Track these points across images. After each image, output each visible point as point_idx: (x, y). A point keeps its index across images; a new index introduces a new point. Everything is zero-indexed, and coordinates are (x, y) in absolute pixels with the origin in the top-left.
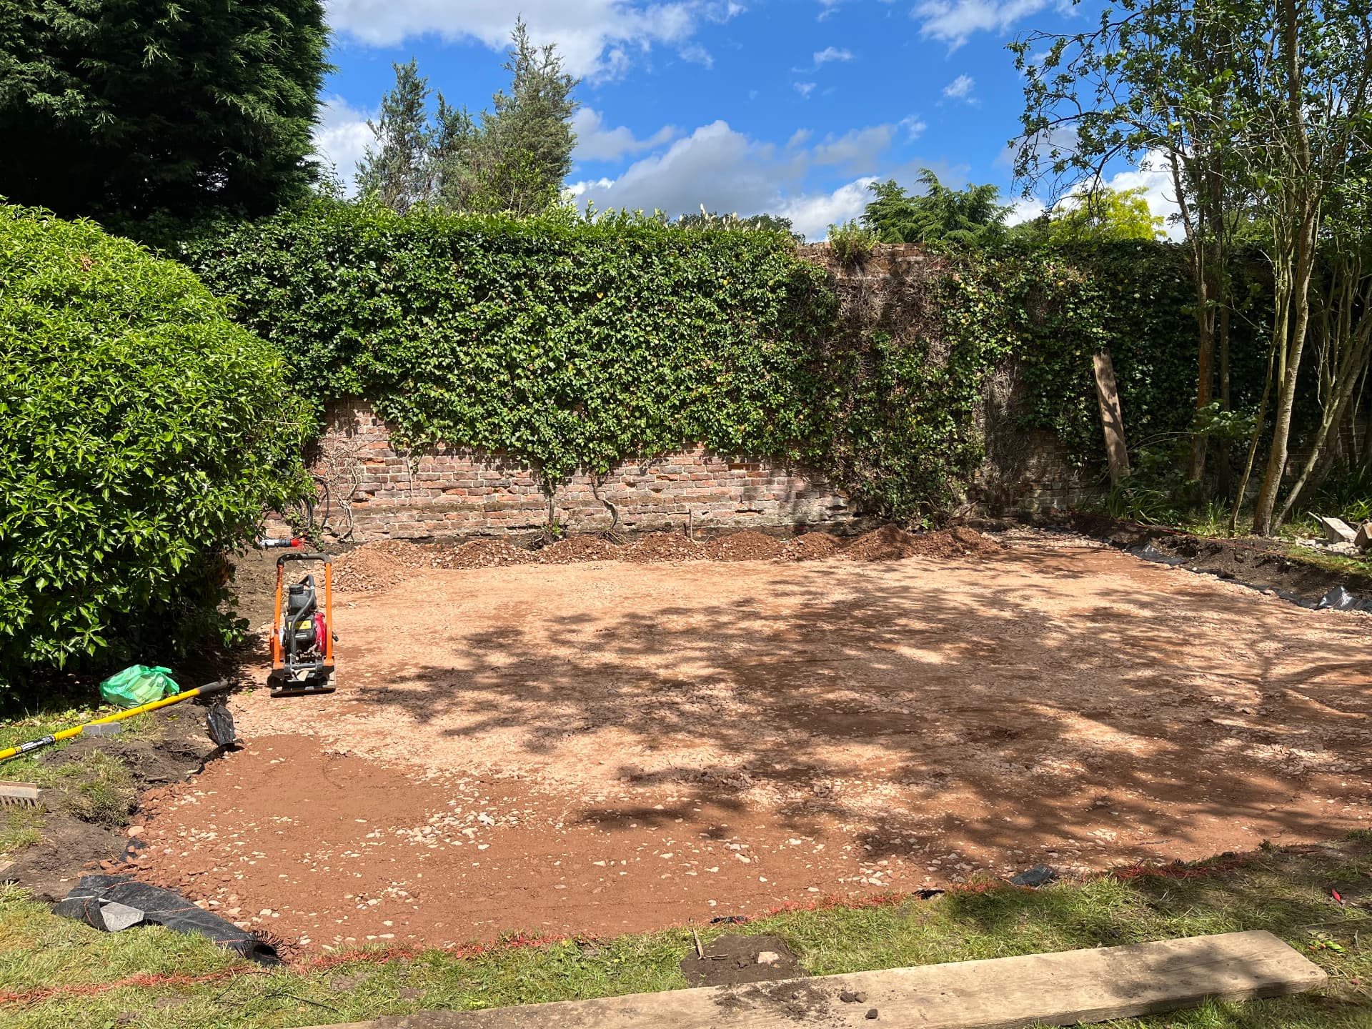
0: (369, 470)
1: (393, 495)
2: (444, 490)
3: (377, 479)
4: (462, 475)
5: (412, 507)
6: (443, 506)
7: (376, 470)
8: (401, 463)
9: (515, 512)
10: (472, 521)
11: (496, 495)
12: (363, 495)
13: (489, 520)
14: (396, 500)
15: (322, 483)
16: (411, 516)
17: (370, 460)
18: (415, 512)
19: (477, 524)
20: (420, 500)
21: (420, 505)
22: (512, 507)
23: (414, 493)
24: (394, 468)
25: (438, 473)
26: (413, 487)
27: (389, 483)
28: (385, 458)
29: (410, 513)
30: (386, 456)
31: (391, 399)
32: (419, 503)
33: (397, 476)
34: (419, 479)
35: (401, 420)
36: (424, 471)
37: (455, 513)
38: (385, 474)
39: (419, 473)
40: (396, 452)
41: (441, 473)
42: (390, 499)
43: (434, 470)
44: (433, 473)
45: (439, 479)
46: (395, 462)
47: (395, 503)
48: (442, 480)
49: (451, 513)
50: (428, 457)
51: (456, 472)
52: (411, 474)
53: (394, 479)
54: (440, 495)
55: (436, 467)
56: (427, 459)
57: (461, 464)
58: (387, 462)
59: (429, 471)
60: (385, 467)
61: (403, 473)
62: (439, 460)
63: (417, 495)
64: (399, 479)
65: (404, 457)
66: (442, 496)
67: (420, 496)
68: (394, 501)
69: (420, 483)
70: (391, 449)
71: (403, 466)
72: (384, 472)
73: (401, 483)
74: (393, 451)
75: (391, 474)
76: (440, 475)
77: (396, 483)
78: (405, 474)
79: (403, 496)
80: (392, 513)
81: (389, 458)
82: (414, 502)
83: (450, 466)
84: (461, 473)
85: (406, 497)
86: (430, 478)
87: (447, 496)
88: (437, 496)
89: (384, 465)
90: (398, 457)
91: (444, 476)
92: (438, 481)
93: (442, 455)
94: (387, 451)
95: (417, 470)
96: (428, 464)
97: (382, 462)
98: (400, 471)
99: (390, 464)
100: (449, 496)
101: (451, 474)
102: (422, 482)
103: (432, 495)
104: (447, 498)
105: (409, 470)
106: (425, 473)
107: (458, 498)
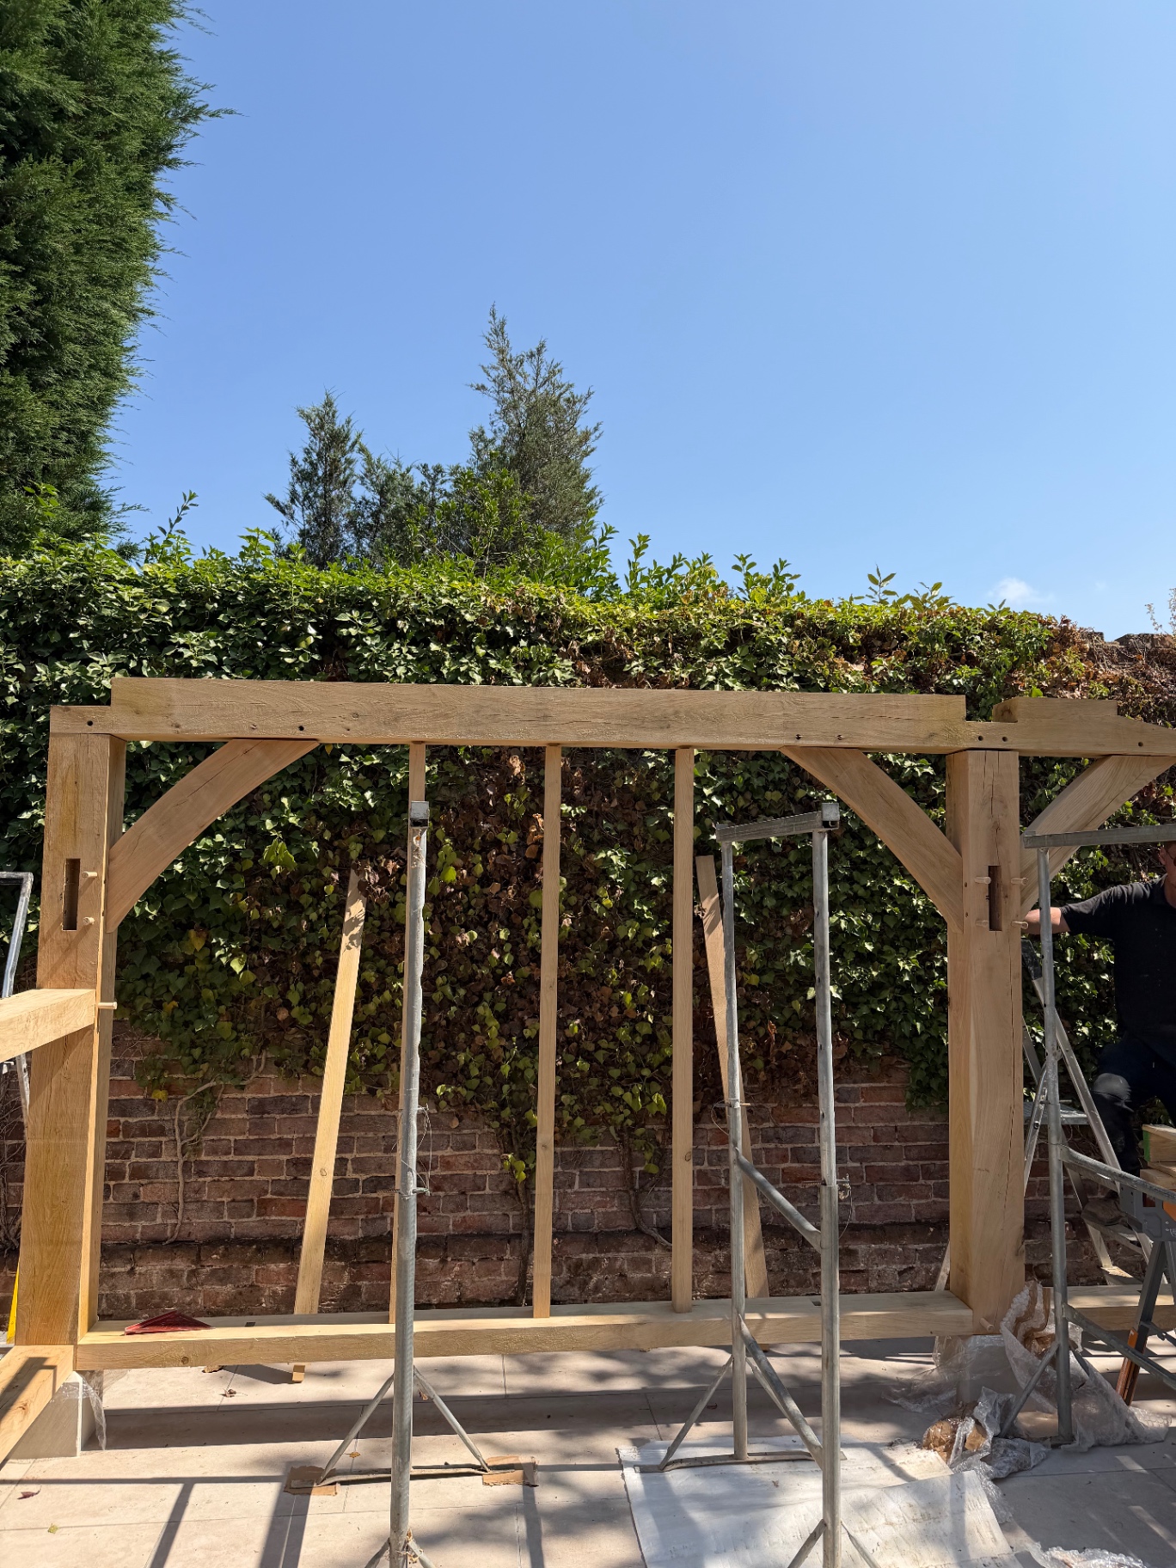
1: (132, 1216)
4: (307, 1165)
5: (179, 1245)
8: (161, 1131)
14: (139, 1227)
16: (172, 1273)
18: (182, 1264)
20: (200, 1223)
23: (185, 1210)
24: (143, 1144)
25: (251, 1158)
26: (184, 1195)
27: (126, 1180)
28: (122, 1120)
29: (166, 1265)
30: (123, 1116)
31: (146, 977)
32: (198, 1235)
33: (148, 1166)
34: (200, 1173)
35: (165, 1027)
36: (215, 1152)
37: (282, 1265)
38: (118, 1161)
39: (203, 1157)
40: (149, 1105)
41: (257, 1158)
42: (127, 1224)
43: (238, 1151)
44: (237, 1158)
45: (251, 1173)
46: (145, 1130)
47: (138, 1236)
48: (256, 1177)
49: (273, 1266)
50: (227, 1116)
51: (295, 1155)
52: (182, 1161)
53: (139, 1173)
54: (250, 1216)
55: (246, 1144)
56: (225, 1121)
57: (308, 1135)
58: (127, 1129)
59: (227, 1153)
60: (121, 1143)
61: (164, 1158)
62: (255, 1127)
63: (194, 1213)
64: (152, 1174)
65: (167, 1118)
66: (254, 1217)
67: (200, 1217)
68: (134, 1229)
69: (203, 1184)
70: (140, 1097)
71: (164, 1139)
72: (115, 1156)
73: (157, 1184)
74: (145, 1103)
75: (134, 1159)
76: (253, 1162)
77: (145, 1182)
78: (169, 1159)
79: (160, 1216)
80: (125, 1263)
81: (131, 1120)
82: (185, 1234)
83: (280, 1139)
84: (306, 1159)
85: (165, 1217)
86: (226, 1169)
87: (268, 1217)
88: (242, 1216)
89: (120, 1138)
90: (155, 1117)
91: (264, 1164)
92: (248, 1179)
93: (263, 1112)
94: (130, 1100)
95: (197, 1151)
96: (227, 1133)
97: (115, 1130)
98: (156, 1151)
99: (134, 1136)
100: (273, 1217)
101: (281, 1162)
102: (209, 1180)
103: (230, 1215)
104: (267, 1222)
105: (178, 1150)
106: (217, 1158)
107: (294, 1224)
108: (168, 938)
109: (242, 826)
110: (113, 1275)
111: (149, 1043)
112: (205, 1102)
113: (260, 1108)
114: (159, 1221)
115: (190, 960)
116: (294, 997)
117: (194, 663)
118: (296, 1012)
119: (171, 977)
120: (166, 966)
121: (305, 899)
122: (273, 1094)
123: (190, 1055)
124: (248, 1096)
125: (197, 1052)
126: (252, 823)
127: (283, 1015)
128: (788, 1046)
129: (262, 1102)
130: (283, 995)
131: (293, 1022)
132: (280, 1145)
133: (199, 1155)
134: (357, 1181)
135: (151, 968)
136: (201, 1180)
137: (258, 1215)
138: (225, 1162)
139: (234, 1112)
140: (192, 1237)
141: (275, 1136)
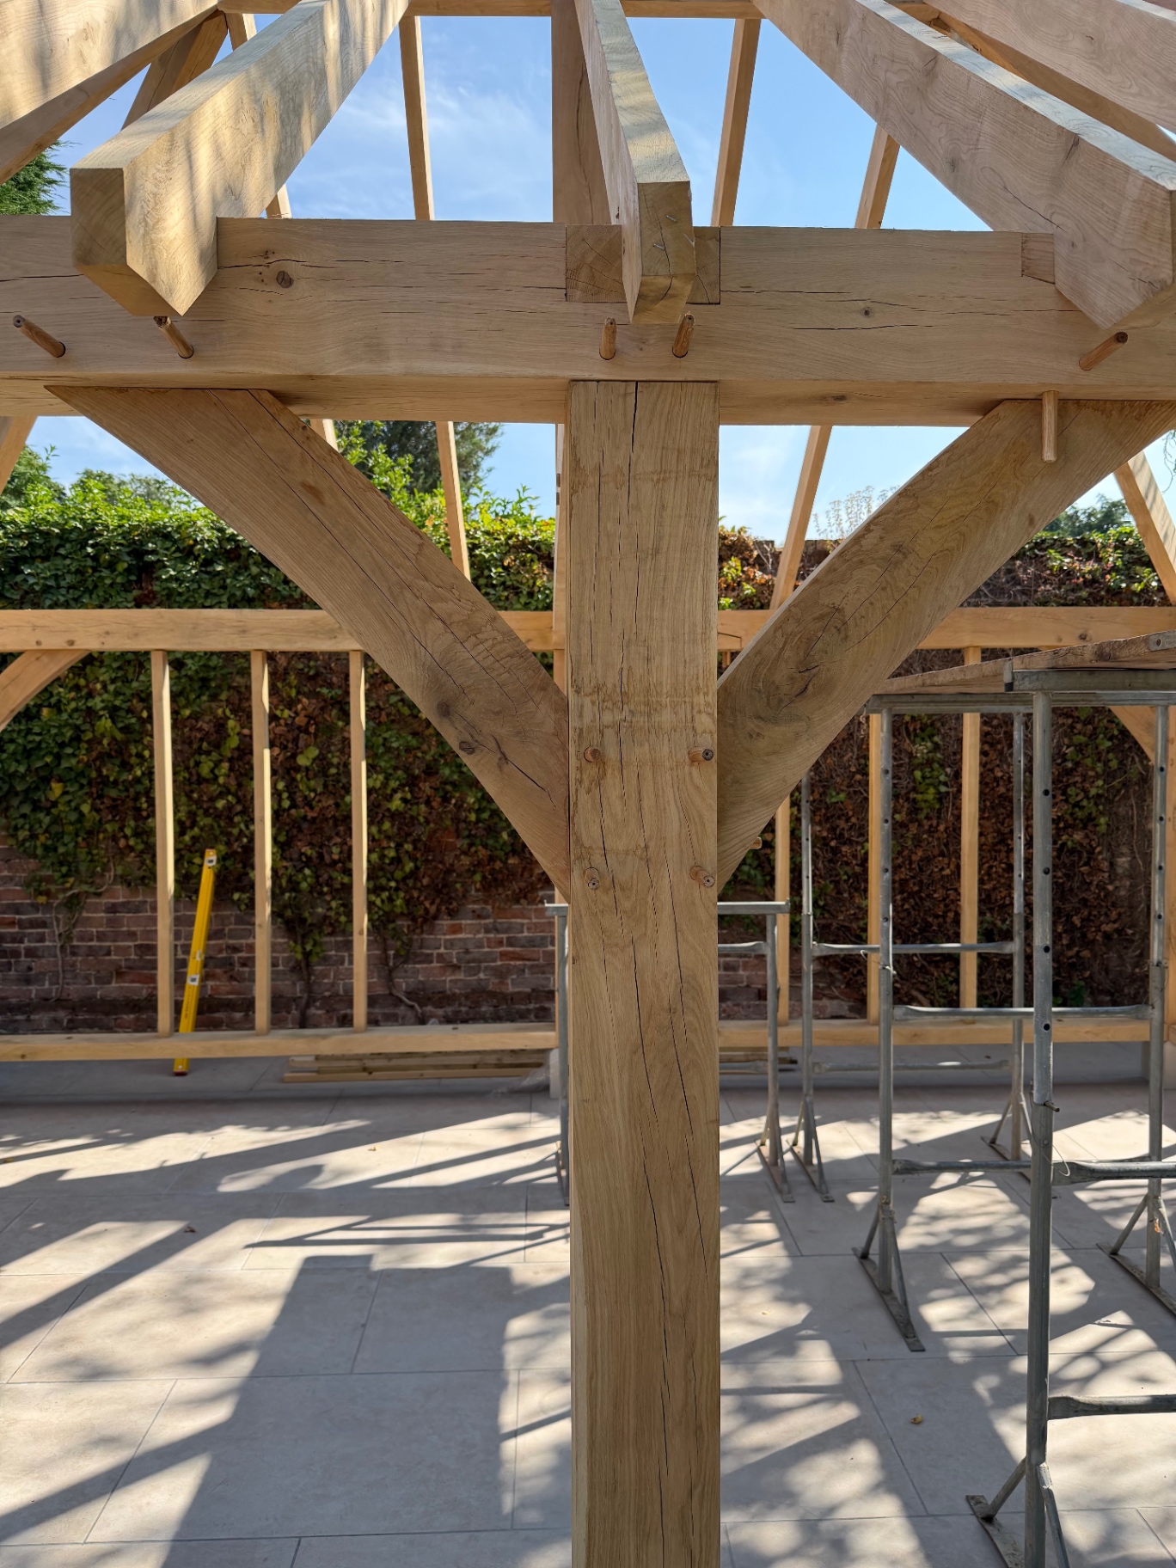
1: (28, 981)
2: (120, 974)
3: (2, 953)
5: (60, 1003)
6: (115, 1000)
7: (3, 937)
8: (43, 924)
9: (238, 1015)
14: (33, 990)
16: (56, 1021)
18: (62, 1014)
20: (75, 990)
21: (74, 999)
22: (233, 1006)
23: (64, 978)
24: (32, 933)
25: (108, 944)
26: (63, 967)
27: (23, 959)
28: (17, 917)
29: (52, 1014)
30: (18, 914)
31: (24, 816)
32: (74, 997)
33: (37, 948)
34: (73, 954)
35: (39, 851)
36: (83, 940)
37: (132, 1016)
38: (16, 945)
39: (75, 943)
40: (36, 907)
41: (112, 944)
42: (25, 988)
43: (99, 939)
44: (98, 944)
45: (109, 954)
46: (34, 924)
47: (33, 996)
48: (113, 957)
49: (125, 1017)
50: (90, 915)
51: (139, 942)
52: (59, 945)
53: (30, 953)
54: (109, 983)
55: (104, 933)
56: (89, 918)
57: (148, 928)
58: (21, 924)
59: (92, 940)
60: (17, 933)
61: (47, 943)
62: (111, 922)
63: (70, 981)
64: (40, 953)
65: (48, 916)
66: (114, 985)
67: (75, 983)
68: (30, 991)
69: (76, 961)
70: (28, 901)
71: (46, 930)
72: (14, 941)
73: (44, 961)
74: (32, 905)
75: (26, 944)
76: (110, 947)
77: (35, 959)
78: (51, 944)
79: (47, 983)
80: (23, 1014)
81: (23, 917)
82: (64, 996)
83: (128, 931)
84: (148, 945)
85: (51, 984)
86: (91, 951)
87: (123, 985)
88: (105, 983)
89: (16, 930)
90: (39, 915)
91: (117, 948)
92: (107, 958)
93: (115, 912)
94: (22, 904)
95: (69, 938)
96: (91, 927)
97: (12, 923)
98: (41, 939)
99: (26, 928)
100: (126, 985)
101: (129, 947)
102: (80, 958)
103: (97, 983)
104: (122, 988)
105: (57, 938)
106: (85, 944)
107: (142, 988)
108: (37, 788)
109: (84, 707)
110: (16, 1021)
111: (32, 863)
112: (73, 903)
113: (113, 909)
114: (47, 986)
115: (55, 804)
116: (128, 831)
117: (37, 588)
118: (132, 842)
119: (41, 815)
120: (36, 807)
121: (133, 760)
122: (121, 900)
123: (60, 871)
124: (104, 900)
125: (64, 869)
126: (89, 704)
127: (122, 843)
128: (498, 865)
129: (114, 905)
130: (121, 829)
131: (132, 849)
132: (128, 935)
133: (72, 941)
135: (26, 809)
136: (74, 958)
137: (116, 982)
138: (91, 947)
139: (95, 912)
140: (71, 997)
141: (125, 929)
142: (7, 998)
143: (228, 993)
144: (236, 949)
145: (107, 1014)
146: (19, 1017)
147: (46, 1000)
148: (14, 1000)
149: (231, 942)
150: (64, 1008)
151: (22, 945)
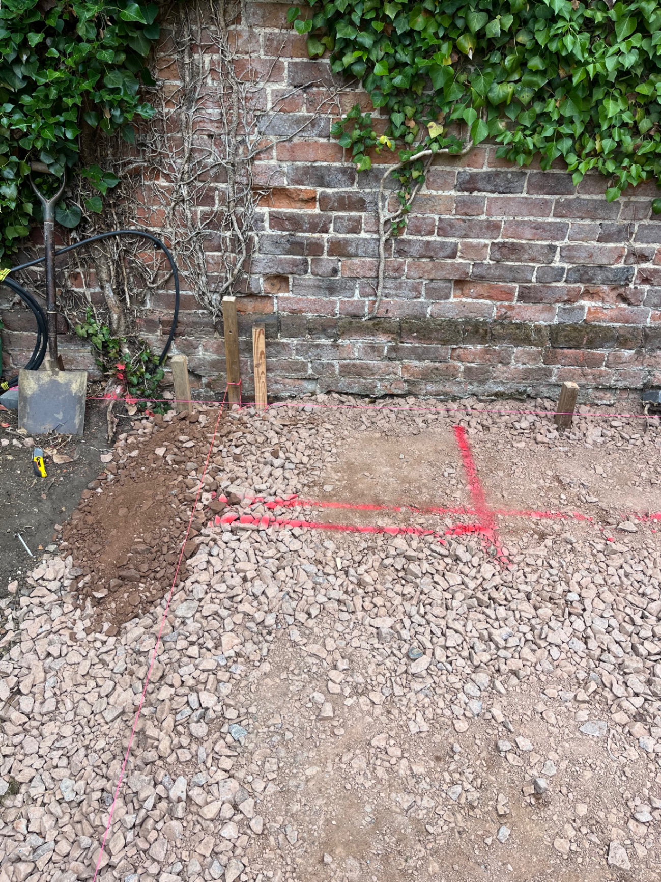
0: (277, 221)
1: (332, 290)
2: (460, 283)
3: (296, 247)
4: (513, 250)
5: (377, 324)
6: (452, 323)
7: (295, 223)
8: (359, 204)
9: (627, 353)
10: (516, 366)
11: (586, 303)
12: (260, 284)
13: (556, 368)
14: (338, 302)
15: (159, 246)
16: (374, 349)
17: (281, 192)
18: (383, 341)
19: (527, 374)
20: (398, 306)
21: (396, 315)
22: (622, 341)
23: (384, 287)
24: (341, 218)
25: (454, 240)
26: (384, 271)
27: (325, 256)
28: (320, 190)
29: (369, 339)
30: (321, 186)
33: (347, 242)
34: (401, 253)
36: (418, 232)
37: (479, 347)
38: (317, 235)
39: (406, 236)
40: (350, 175)
41: (460, 240)
43: (442, 232)
44: (439, 239)
45: (453, 256)
46: (345, 203)
47: (337, 310)
48: (459, 260)
49: (470, 347)
50: (434, 192)
51: (499, 240)
52: (383, 239)
53: (338, 249)
54: (448, 298)
55: (451, 224)
56: (431, 197)
57: (519, 219)
58: (324, 201)
59: (431, 233)
60: (319, 216)
61: (363, 235)
62: (462, 205)
63: (392, 292)
64: (352, 250)
65: (368, 191)
66: (452, 300)
67: (397, 296)
68: (334, 303)
69: (402, 264)
70: (338, 164)
71: (363, 214)
72: (313, 229)
73: (356, 260)
74: (344, 171)
75: (331, 234)
76: (456, 245)
77: (343, 259)
78: (368, 236)
79: (357, 292)
80: (329, 337)
81: (329, 191)
82: (382, 311)
83: (488, 221)
84: (513, 244)
85: (363, 295)
86: (430, 252)
87: (464, 300)
88: (440, 298)
89: (317, 211)
90: (355, 188)
91: (467, 246)
92: (449, 261)
93: (471, 191)
94: (328, 168)
95: (399, 229)
96: (432, 212)
97: (311, 200)
98: (355, 228)
99: (332, 209)
100: (470, 300)
101: (486, 246)
102: (408, 260)
103: (428, 296)
104: (464, 305)
105: (381, 227)
106: (420, 238)
107: (491, 307)
110: (318, 346)
113: (470, 184)
114: (357, 296)
122: (486, 169)
124: (460, 169)
129: (473, 177)
132: (488, 227)
133: (402, 234)
134: (563, 269)
136: (400, 260)
137: (455, 297)
138: (428, 242)
139: (440, 188)
140: (390, 315)
141: (483, 217)
142: (301, 311)
143: (612, 320)
144: (642, 257)
145: (445, 342)
146: (323, 341)
147: (355, 316)
148: (310, 315)
149: (638, 246)
150: (386, 331)
151: (325, 236)
